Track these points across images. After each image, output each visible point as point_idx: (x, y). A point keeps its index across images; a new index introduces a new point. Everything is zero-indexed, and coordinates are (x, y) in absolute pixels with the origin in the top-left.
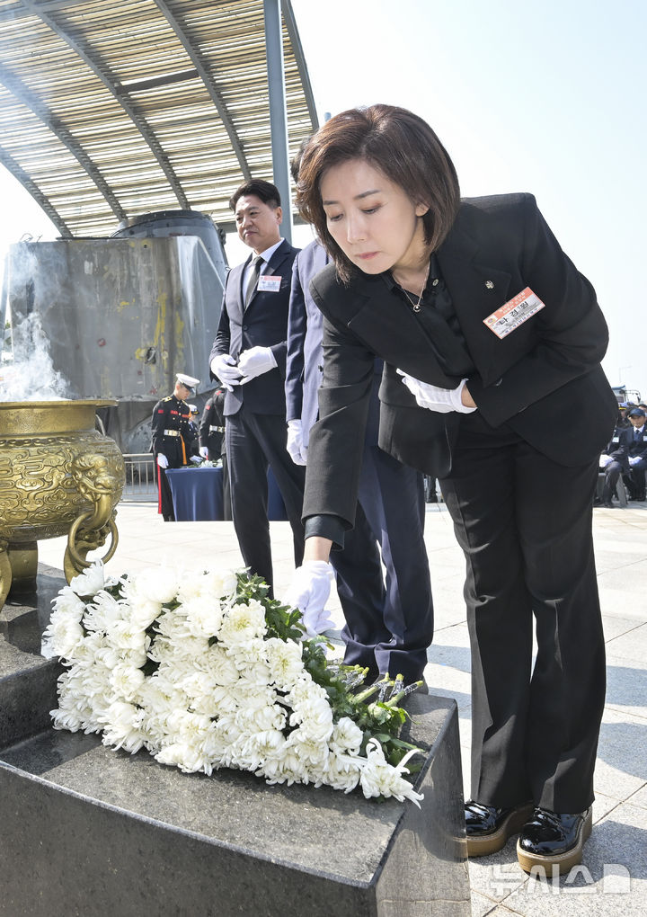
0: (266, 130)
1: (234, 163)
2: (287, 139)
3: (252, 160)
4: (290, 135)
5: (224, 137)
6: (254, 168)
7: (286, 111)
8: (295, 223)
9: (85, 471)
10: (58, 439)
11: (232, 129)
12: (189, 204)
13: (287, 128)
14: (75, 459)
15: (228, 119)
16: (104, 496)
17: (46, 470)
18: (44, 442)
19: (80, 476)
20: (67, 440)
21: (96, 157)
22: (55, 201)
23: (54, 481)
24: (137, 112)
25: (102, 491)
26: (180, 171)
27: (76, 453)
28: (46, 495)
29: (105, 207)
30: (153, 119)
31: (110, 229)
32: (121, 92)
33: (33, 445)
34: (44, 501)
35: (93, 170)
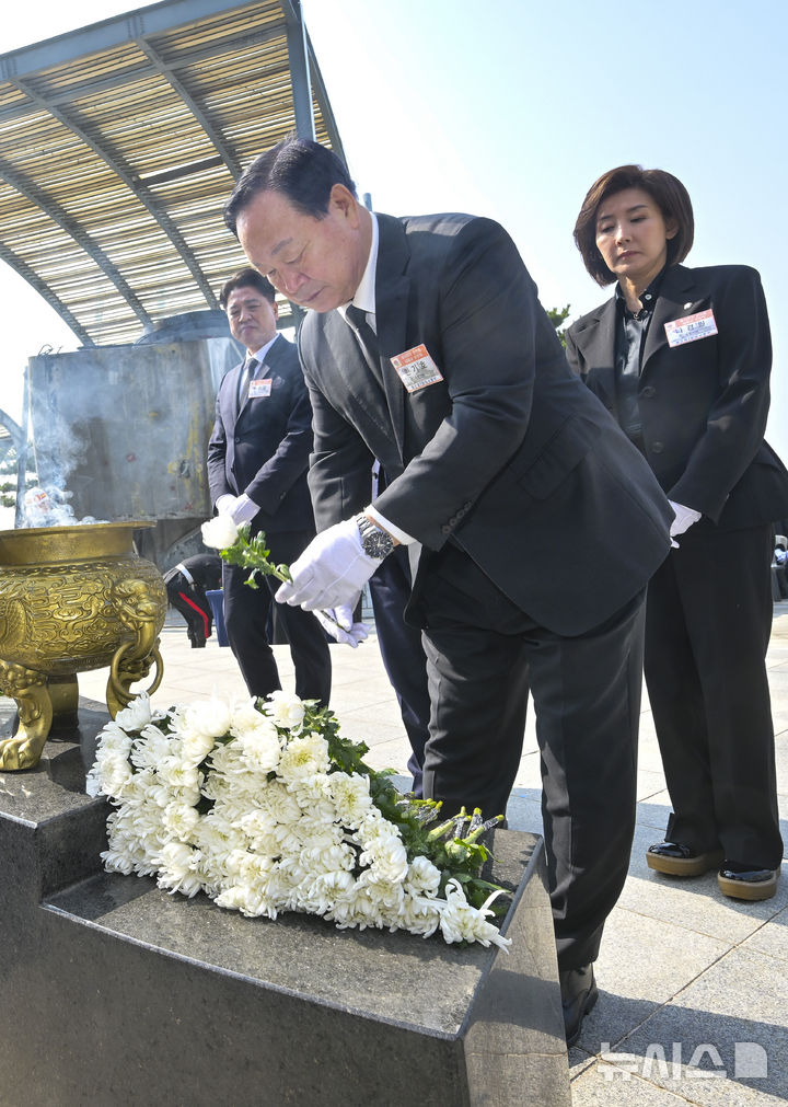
9: (125, 597)
10: (95, 564)
14: (114, 585)
16: (146, 624)
17: (84, 598)
18: (80, 569)
19: (120, 603)
20: (104, 565)
21: (115, 259)
22: (73, 309)
23: (93, 610)
24: (157, 205)
25: (145, 619)
26: (206, 268)
27: (115, 580)
28: (85, 624)
29: (129, 312)
30: (176, 213)
31: (135, 335)
32: (139, 186)
33: (69, 573)
34: (84, 630)
35: (113, 272)
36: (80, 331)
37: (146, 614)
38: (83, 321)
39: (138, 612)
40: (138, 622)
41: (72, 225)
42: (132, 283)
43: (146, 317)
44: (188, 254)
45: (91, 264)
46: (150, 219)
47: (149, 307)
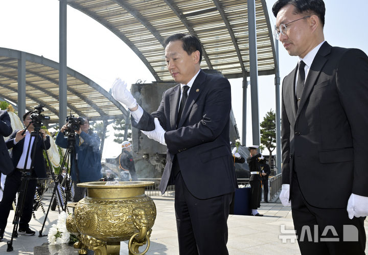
0: (246, 34)
1: (233, 48)
2: (256, 37)
3: (241, 47)
4: (257, 36)
5: (228, 36)
6: (242, 50)
7: (256, 25)
8: (259, 75)
9: (137, 215)
10: (127, 201)
11: (232, 33)
12: (211, 66)
13: (256, 33)
14: (133, 211)
15: (230, 28)
16: (143, 227)
17: (121, 214)
18: (121, 202)
19: (134, 218)
20: (131, 201)
23: (124, 219)
24: (190, 25)
25: (144, 225)
27: (134, 208)
28: (121, 225)
32: (183, 17)
33: (116, 204)
34: (120, 228)
37: (144, 223)
39: (140, 222)
40: (140, 226)
41: (154, 31)
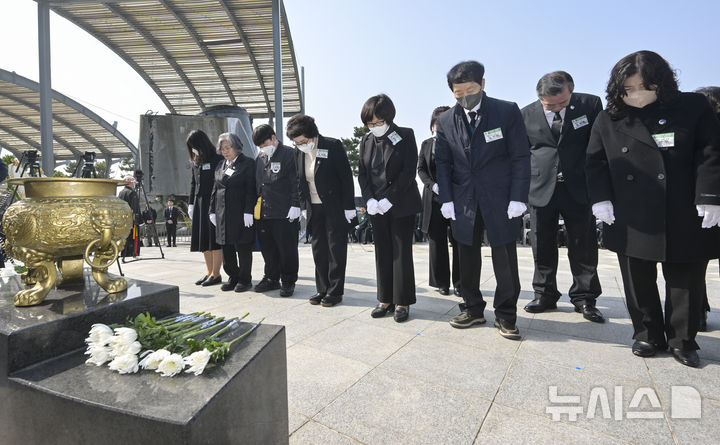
0: (272, 72)
1: (258, 85)
2: (282, 77)
3: (267, 85)
5: (254, 73)
6: (268, 89)
7: (281, 63)
9: (97, 216)
11: (257, 69)
12: (236, 103)
13: (282, 72)
14: (92, 210)
15: (256, 64)
16: (106, 230)
19: (94, 218)
20: (90, 200)
21: (190, 76)
22: (168, 96)
23: (79, 222)
24: (211, 56)
25: (106, 227)
26: (232, 87)
28: (73, 229)
29: (194, 101)
30: (219, 60)
31: (197, 112)
32: (203, 45)
33: (67, 202)
34: (72, 232)
35: (188, 82)
36: (170, 107)
37: (106, 224)
38: (172, 102)
39: (102, 223)
40: (102, 228)
41: (169, 57)
42: (197, 89)
43: (203, 105)
44: (225, 80)
45: (177, 76)
46: (206, 61)
47: (205, 101)
